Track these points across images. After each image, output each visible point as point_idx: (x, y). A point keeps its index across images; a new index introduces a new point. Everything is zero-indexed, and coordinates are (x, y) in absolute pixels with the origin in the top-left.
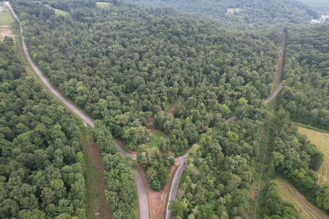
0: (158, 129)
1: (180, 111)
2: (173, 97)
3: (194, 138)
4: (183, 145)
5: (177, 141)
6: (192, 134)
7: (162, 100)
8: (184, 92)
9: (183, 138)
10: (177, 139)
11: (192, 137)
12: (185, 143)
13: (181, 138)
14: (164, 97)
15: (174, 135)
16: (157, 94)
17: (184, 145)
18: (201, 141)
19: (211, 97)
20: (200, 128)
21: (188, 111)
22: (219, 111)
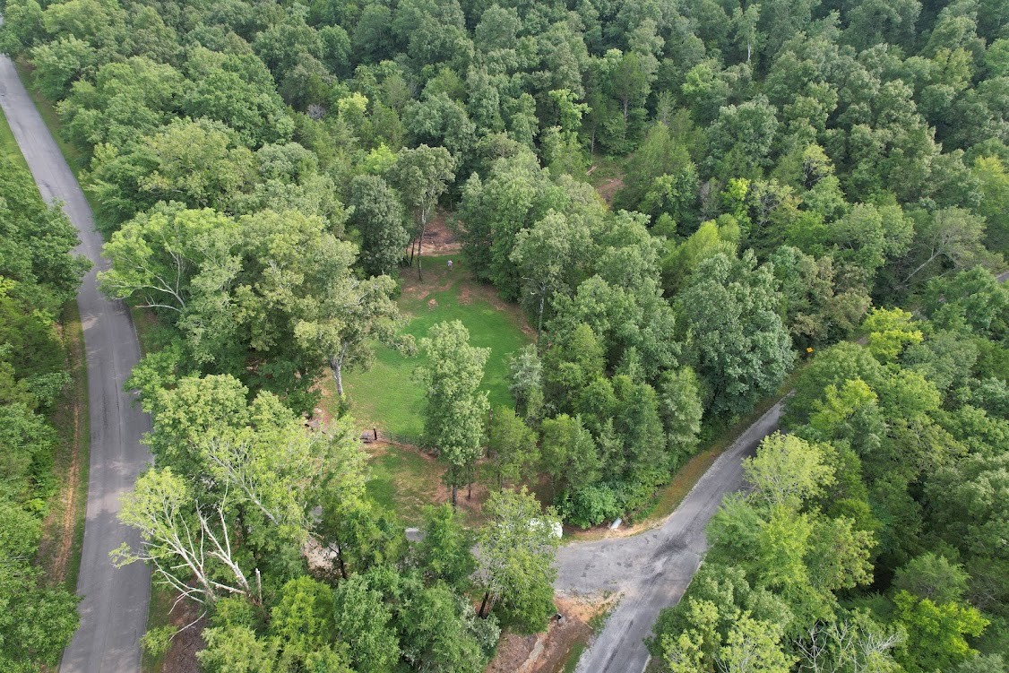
0: (486, 282)
1: (659, 180)
2: (622, 117)
3: (760, 376)
4: (659, 427)
5: (603, 384)
6: (743, 342)
7: (549, 113)
8: (694, 82)
9: (668, 359)
10: (610, 370)
11: (746, 362)
12: (681, 408)
13: (648, 358)
14: (562, 94)
15: (586, 329)
16: (517, 75)
17: (667, 429)
18: (834, 408)
19: (879, 113)
20: (804, 302)
21: (710, 187)
22: (952, 194)
